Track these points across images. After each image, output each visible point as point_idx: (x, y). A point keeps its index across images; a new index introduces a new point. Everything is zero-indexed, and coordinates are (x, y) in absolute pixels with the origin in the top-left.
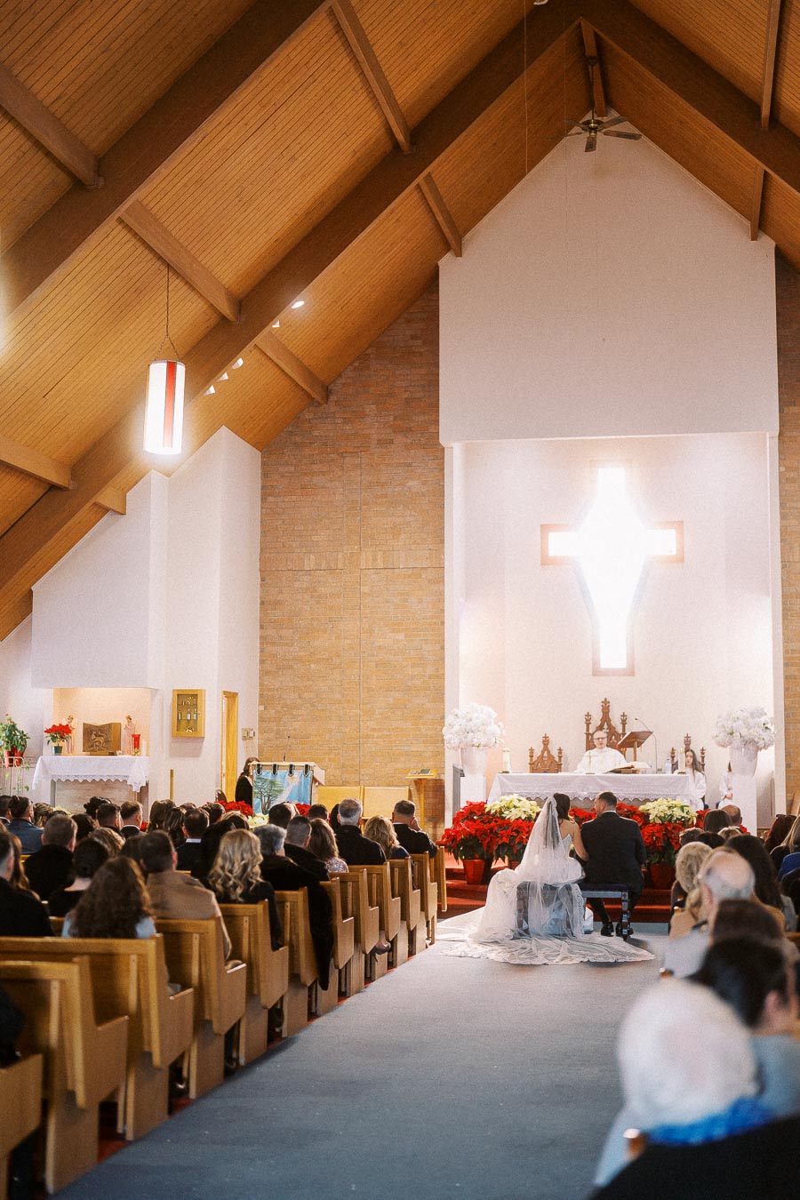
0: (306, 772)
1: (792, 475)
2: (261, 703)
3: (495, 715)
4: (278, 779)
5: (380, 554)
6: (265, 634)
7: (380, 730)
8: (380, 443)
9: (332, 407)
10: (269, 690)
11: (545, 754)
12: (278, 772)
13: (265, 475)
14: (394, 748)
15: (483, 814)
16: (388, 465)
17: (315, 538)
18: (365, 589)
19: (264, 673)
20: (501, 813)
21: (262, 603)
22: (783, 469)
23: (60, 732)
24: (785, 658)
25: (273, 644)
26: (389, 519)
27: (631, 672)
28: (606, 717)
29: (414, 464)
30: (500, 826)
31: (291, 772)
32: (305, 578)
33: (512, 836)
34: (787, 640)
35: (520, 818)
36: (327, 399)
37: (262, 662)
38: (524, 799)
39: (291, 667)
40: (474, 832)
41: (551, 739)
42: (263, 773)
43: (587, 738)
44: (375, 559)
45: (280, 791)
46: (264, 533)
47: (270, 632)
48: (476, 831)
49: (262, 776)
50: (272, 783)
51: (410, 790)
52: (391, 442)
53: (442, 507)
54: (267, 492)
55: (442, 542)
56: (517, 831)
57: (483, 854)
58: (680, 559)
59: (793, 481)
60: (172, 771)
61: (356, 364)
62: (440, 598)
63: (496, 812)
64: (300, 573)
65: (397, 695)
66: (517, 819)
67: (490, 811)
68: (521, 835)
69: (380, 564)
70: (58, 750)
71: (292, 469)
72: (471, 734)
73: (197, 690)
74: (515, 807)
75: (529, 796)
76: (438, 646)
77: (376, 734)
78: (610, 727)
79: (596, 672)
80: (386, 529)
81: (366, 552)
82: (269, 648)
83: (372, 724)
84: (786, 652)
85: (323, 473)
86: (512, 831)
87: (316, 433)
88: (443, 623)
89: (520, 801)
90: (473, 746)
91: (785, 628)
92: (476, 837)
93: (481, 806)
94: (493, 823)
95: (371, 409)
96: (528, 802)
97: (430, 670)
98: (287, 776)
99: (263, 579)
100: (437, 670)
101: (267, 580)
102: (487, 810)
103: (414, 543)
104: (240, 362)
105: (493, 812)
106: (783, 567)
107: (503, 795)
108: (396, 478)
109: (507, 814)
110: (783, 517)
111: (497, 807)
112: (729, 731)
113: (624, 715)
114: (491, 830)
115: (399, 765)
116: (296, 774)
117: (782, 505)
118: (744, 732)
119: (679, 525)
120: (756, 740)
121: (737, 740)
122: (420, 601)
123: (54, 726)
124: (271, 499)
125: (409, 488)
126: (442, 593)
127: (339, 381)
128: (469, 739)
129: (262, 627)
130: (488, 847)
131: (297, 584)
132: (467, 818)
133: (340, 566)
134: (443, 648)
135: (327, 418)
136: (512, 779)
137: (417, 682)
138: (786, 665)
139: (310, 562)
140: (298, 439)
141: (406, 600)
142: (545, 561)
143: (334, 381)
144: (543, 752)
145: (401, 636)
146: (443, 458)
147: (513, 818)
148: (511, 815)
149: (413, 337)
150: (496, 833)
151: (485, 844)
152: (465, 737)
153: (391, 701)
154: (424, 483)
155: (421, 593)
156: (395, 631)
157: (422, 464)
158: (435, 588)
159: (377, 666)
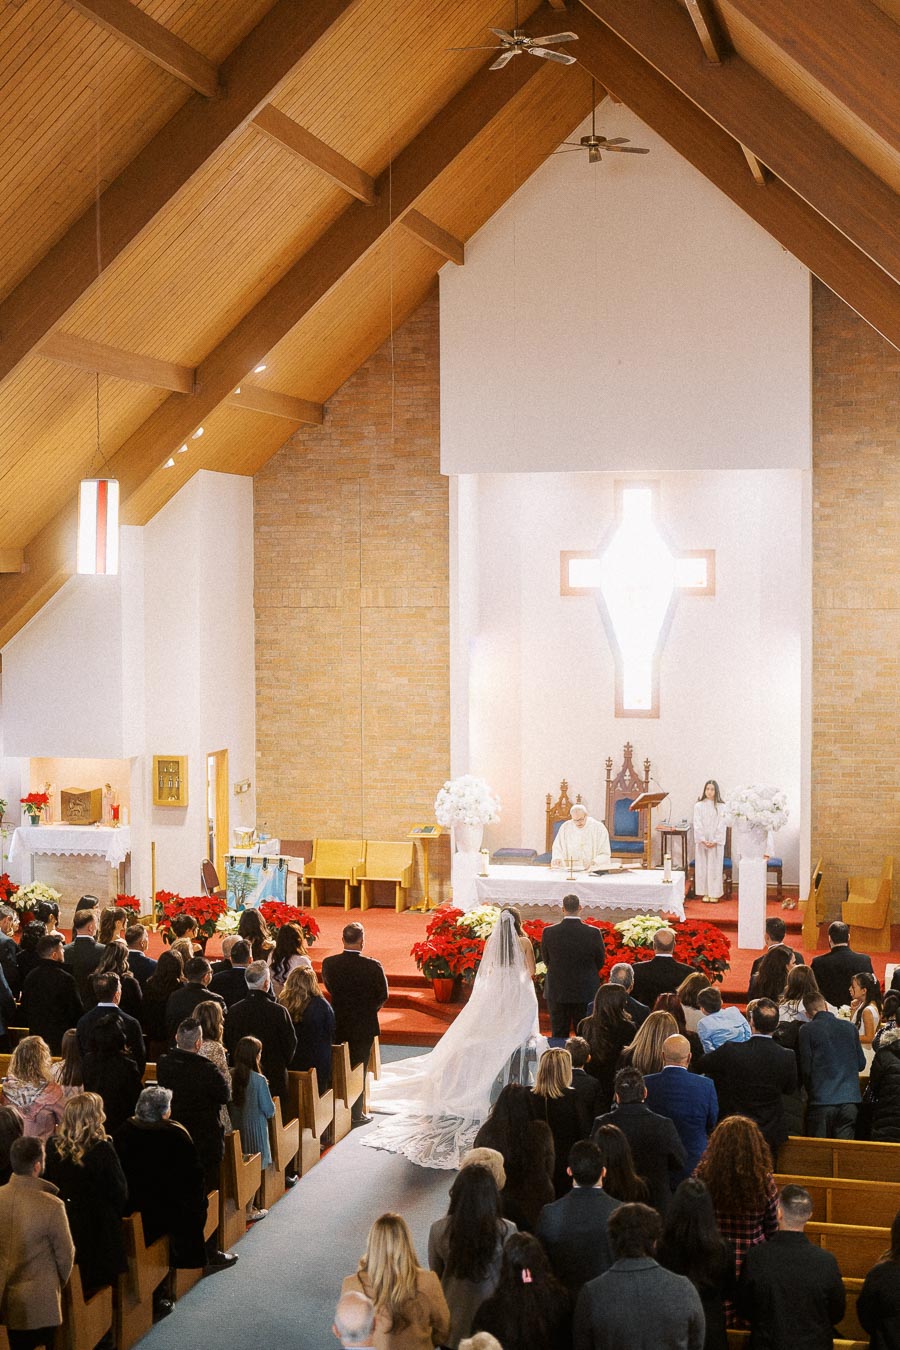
0: (281, 866)
1: (827, 511)
2: (258, 750)
4: (252, 873)
5: (381, 592)
6: (261, 676)
7: (382, 781)
8: (381, 468)
9: (327, 428)
10: (267, 735)
11: (564, 801)
12: (253, 865)
13: (257, 502)
16: (390, 493)
17: (311, 573)
18: (366, 630)
19: (261, 717)
20: (474, 927)
21: (257, 642)
22: (817, 505)
23: (37, 800)
24: (814, 713)
25: (270, 686)
26: (392, 553)
27: (655, 714)
28: (628, 764)
29: (417, 493)
31: (265, 866)
32: (302, 615)
34: (816, 693)
36: (323, 418)
37: (258, 705)
39: (289, 711)
40: (440, 952)
41: (569, 784)
42: (237, 866)
43: (608, 786)
44: (375, 597)
45: (254, 886)
46: (258, 567)
47: (266, 673)
48: (443, 951)
49: (235, 869)
50: (246, 876)
51: (414, 845)
52: (393, 467)
53: (447, 540)
54: (259, 521)
55: (447, 578)
58: (710, 592)
59: (827, 518)
60: (153, 843)
61: (354, 380)
62: (444, 641)
64: (297, 610)
65: (401, 743)
67: (462, 924)
69: (381, 602)
70: (35, 820)
71: (286, 496)
73: (178, 757)
76: (443, 693)
77: (379, 785)
78: (633, 774)
79: (620, 713)
80: (387, 563)
81: (367, 589)
82: (266, 692)
83: (375, 774)
84: (815, 707)
85: (319, 501)
87: (310, 456)
88: (448, 667)
91: (815, 680)
92: (443, 956)
95: (370, 430)
97: (435, 718)
98: (261, 871)
99: (257, 616)
100: (443, 718)
101: (262, 616)
102: (460, 922)
103: (418, 578)
104: (200, 431)
105: (465, 925)
106: (815, 614)
107: (479, 905)
108: (398, 507)
110: (816, 558)
111: (469, 921)
112: (736, 812)
113: (647, 762)
116: (271, 868)
117: (816, 546)
118: (751, 815)
119: (710, 555)
120: (764, 823)
121: (744, 826)
122: (425, 643)
123: (30, 795)
124: (264, 529)
125: (412, 519)
126: (447, 635)
127: (335, 399)
128: (461, 817)
129: (257, 668)
130: (455, 968)
131: (294, 623)
133: (339, 602)
134: (448, 695)
135: (322, 439)
137: (421, 731)
138: (815, 721)
139: (307, 599)
140: (292, 463)
141: (410, 642)
142: (566, 592)
143: (330, 398)
144: (561, 799)
145: (404, 681)
146: (448, 487)
149: (415, 350)
151: (452, 964)
152: (457, 815)
153: (394, 750)
154: (428, 514)
155: (425, 634)
156: (398, 675)
157: (425, 493)
158: (440, 629)
159: (378, 712)
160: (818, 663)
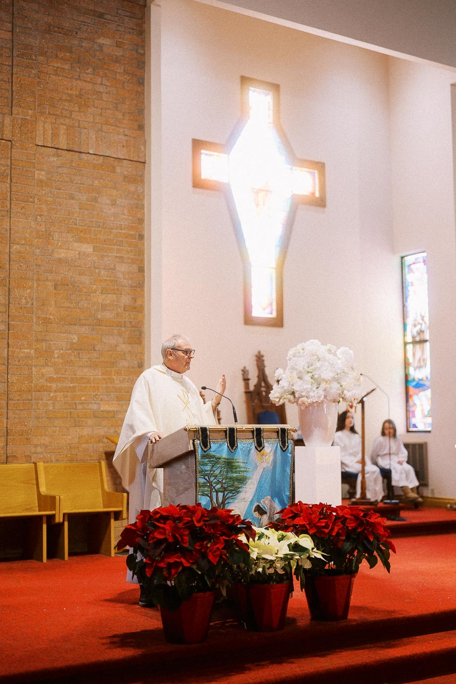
4: (239, 456)
5: (63, 129)
14: (80, 407)
26: (75, 83)
27: (279, 322)
28: (262, 374)
29: (107, 16)
31: (258, 444)
44: (55, 135)
45: (242, 480)
49: (211, 452)
55: (142, 128)
58: (321, 201)
62: (138, 203)
65: (83, 330)
69: (62, 142)
76: (135, 268)
77: (54, 386)
78: (267, 385)
79: (249, 320)
80: (70, 95)
81: (45, 122)
83: (49, 371)
97: (125, 300)
98: (253, 451)
100: (135, 300)
103: (107, 123)
108: (83, 28)
115: (86, 432)
116: (267, 445)
122: (114, 203)
125: (101, 46)
126: (141, 197)
134: (141, 270)
137: (108, 315)
141: (95, 199)
142: (197, 183)
145: (88, 248)
153: (75, 339)
154: (119, 45)
155: (114, 192)
156: (81, 240)
157: (116, 19)
158: (132, 188)
159: (55, 287)
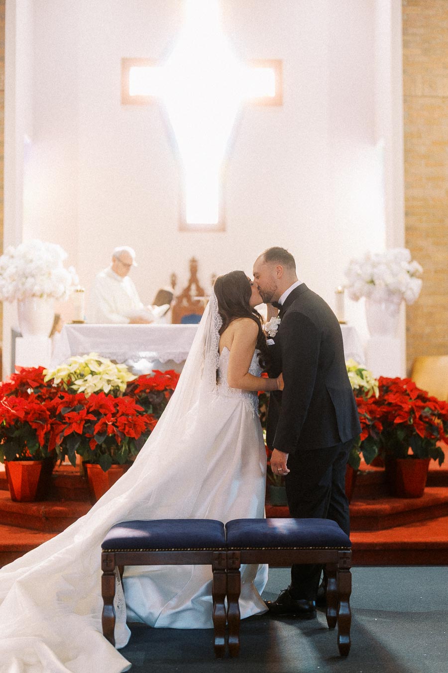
3: (63, 255)
15: (41, 386)
20: (70, 383)
27: (222, 228)
28: (194, 279)
30: (68, 405)
33: (87, 421)
34: (408, 186)
35: (101, 390)
38: (106, 361)
40: (22, 415)
48: (27, 413)
56: (97, 413)
57: (38, 451)
58: (278, 102)
59: (416, 3)
63: (62, 382)
66: (97, 393)
67: (52, 380)
68: (103, 419)
72: (30, 280)
74: (93, 373)
75: (114, 358)
79: (183, 228)
84: (407, 200)
86: (88, 413)
89: (100, 363)
90: (34, 295)
91: (406, 171)
92: (26, 422)
93: (38, 373)
94: (57, 400)
96: (113, 366)
102: (46, 379)
105: (57, 382)
106: (405, 101)
107: (73, 355)
109: (80, 386)
110: (406, 44)
111: (63, 374)
112: (369, 279)
114: (53, 410)
117: (405, 32)
118: (390, 280)
119: (278, 64)
121: (379, 292)
130: (47, 440)
132: (16, 393)
136: (89, 332)
138: (407, 214)
142: (126, 100)
147: (89, 392)
148: (86, 387)
150: (61, 417)
151: (42, 433)
152: (23, 284)
160: (409, 153)
